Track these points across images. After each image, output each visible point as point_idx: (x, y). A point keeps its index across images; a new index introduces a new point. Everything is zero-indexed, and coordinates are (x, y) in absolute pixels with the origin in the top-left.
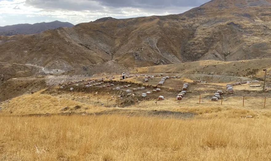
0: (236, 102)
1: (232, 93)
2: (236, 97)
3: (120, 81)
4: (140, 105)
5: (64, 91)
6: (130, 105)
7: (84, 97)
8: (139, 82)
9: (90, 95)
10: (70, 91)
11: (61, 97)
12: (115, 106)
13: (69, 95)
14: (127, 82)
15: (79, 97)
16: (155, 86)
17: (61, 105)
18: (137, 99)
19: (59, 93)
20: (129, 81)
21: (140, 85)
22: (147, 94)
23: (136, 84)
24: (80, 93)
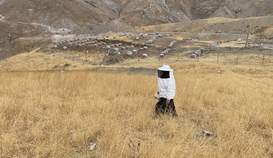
0: (214, 58)
1: (214, 51)
2: (216, 54)
3: (112, 39)
4: (124, 62)
5: (57, 50)
6: (115, 63)
7: (75, 55)
8: (130, 41)
9: (81, 53)
10: (64, 50)
11: (54, 56)
12: (100, 65)
13: (62, 53)
14: (118, 41)
15: (71, 56)
16: (143, 44)
17: (53, 63)
18: (122, 57)
19: (52, 52)
20: (120, 40)
21: (130, 44)
22: (134, 52)
23: (127, 42)
24: (73, 52)
